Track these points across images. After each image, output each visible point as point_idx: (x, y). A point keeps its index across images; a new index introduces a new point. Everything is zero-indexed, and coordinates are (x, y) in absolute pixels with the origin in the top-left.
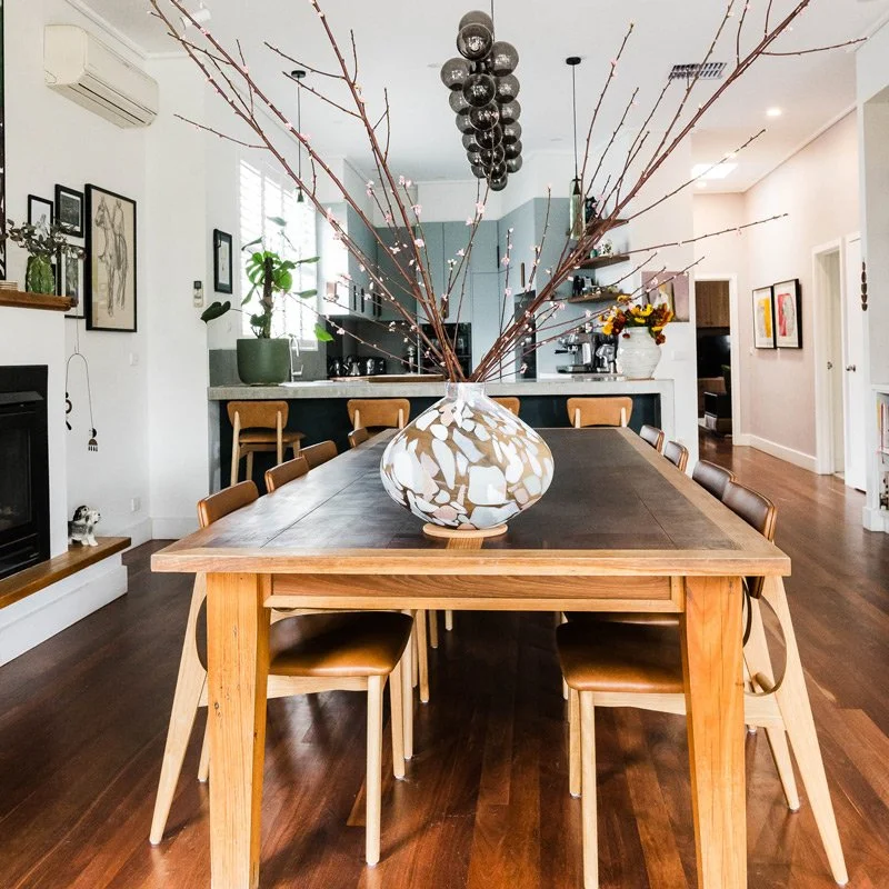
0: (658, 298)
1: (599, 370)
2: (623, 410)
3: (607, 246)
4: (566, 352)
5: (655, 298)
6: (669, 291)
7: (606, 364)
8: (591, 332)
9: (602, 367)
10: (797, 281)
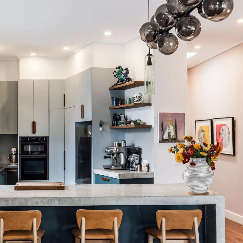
0: (168, 128)
1: (130, 169)
2: (196, 219)
3: (139, 97)
4: (110, 157)
5: (166, 128)
6: (174, 124)
7: (134, 165)
8: (125, 147)
9: (132, 167)
10: (233, 118)
